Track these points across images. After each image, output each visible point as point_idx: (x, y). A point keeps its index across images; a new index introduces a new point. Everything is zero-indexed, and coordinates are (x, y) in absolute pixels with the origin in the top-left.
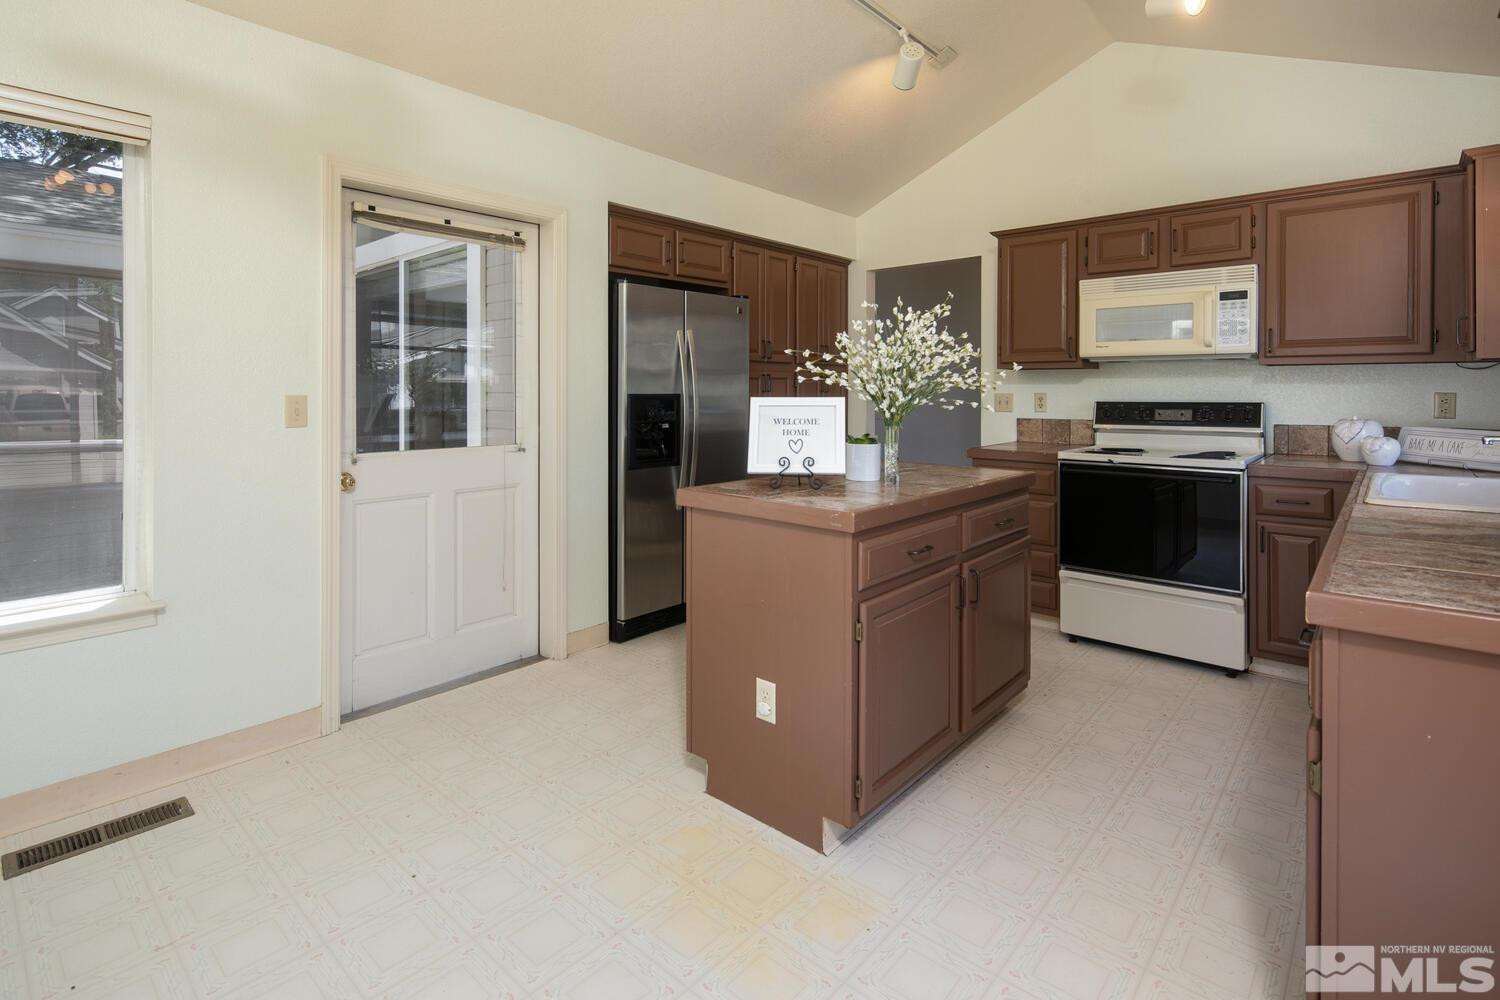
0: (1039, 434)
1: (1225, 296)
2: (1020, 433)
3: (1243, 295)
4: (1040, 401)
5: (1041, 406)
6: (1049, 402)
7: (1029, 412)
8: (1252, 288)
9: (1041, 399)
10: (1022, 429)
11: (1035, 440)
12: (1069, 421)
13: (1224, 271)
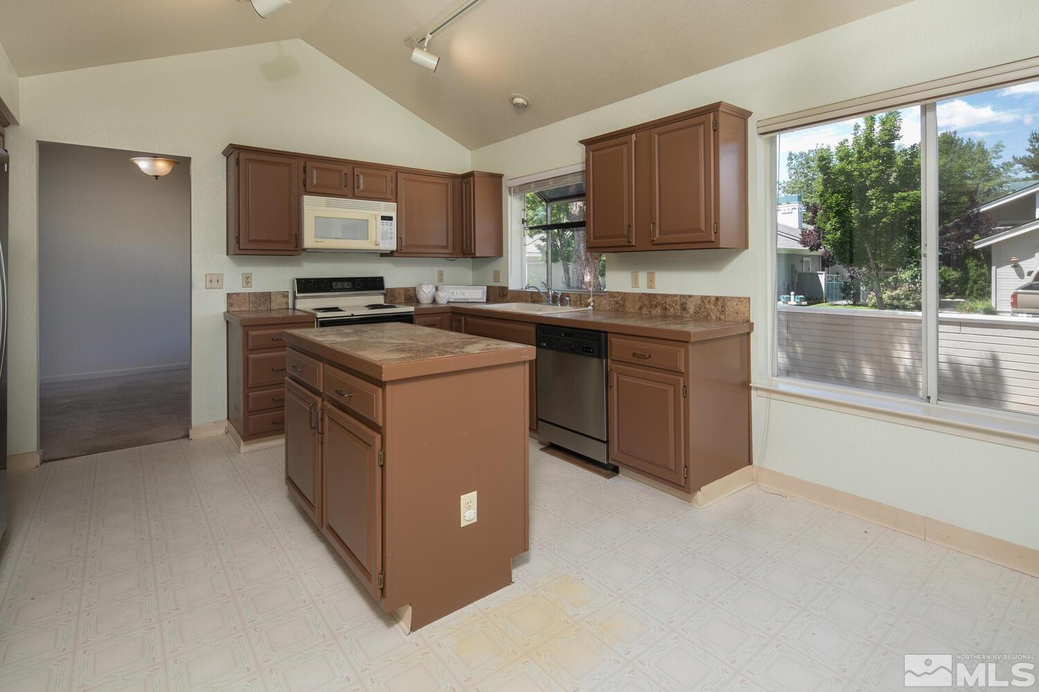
0: (247, 304)
1: (383, 218)
2: (230, 305)
3: (390, 219)
4: (247, 280)
5: (248, 283)
6: (254, 281)
7: (238, 288)
8: (394, 215)
9: (247, 278)
10: (232, 302)
11: (243, 309)
12: (270, 293)
13: (383, 204)
